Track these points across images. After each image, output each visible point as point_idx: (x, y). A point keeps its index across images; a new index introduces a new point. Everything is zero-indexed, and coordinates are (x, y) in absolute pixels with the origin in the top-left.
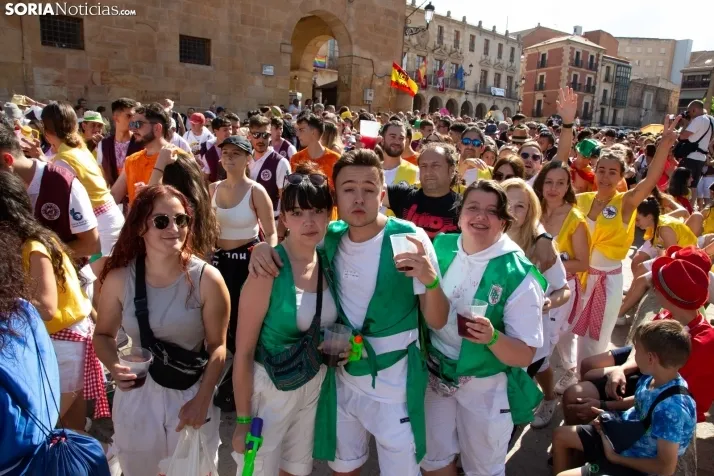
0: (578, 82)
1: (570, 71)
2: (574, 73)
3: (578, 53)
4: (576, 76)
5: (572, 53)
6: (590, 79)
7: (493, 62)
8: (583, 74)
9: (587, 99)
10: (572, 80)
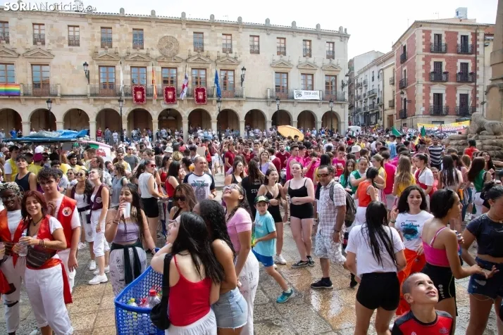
0: (444, 70)
1: (427, 59)
2: (434, 60)
3: (439, 36)
4: (438, 65)
5: (427, 37)
6: (464, 66)
7: (295, 62)
8: (452, 62)
9: (465, 89)
10: (432, 69)
